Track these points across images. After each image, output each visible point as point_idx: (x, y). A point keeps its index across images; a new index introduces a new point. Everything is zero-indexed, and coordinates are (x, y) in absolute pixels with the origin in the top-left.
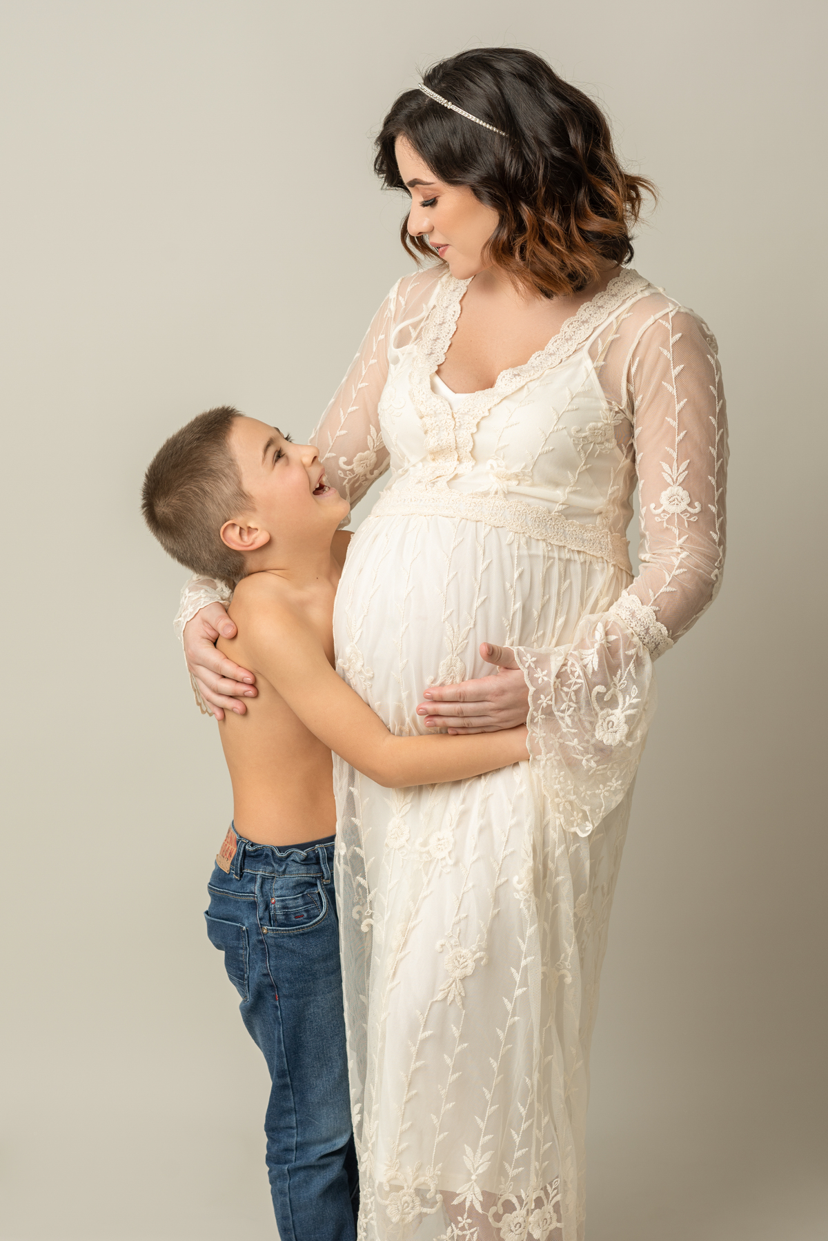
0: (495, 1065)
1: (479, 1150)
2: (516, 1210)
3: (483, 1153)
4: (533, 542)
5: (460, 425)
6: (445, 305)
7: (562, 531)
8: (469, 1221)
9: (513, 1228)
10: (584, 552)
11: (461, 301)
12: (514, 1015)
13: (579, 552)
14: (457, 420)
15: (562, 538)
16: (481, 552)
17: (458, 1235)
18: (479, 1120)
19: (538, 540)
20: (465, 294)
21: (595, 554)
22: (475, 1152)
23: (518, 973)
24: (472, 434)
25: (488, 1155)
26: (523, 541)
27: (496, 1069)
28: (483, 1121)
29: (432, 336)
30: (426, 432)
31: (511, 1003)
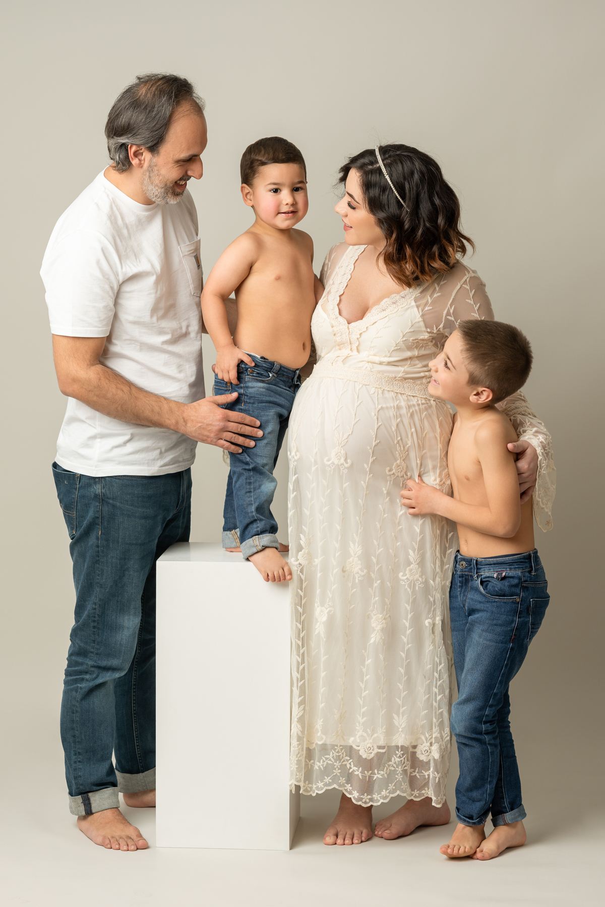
0: (402, 671)
1: (401, 716)
2: (424, 743)
3: (403, 716)
4: (386, 392)
5: (352, 333)
6: (346, 265)
7: (402, 386)
8: (402, 752)
9: (423, 753)
10: (416, 396)
11: (354, 264)
12: (408, 645)
13: (413, 396)
14: (350, 330)
15: (403, 389)
16: (357, 397)
17: (398, 761)
18: (398, 700)
19: (389, 391)
20: (357, 260)
21: (422, 396)
22: (399, 717)
23: (407, 622)
24: (358, 339)
25: (405, 717)
26: (380, 392)
27: (403, 673)
28: (400, 700)
29: (339, 282)
30: (335, 335)
31: (406, 638)
